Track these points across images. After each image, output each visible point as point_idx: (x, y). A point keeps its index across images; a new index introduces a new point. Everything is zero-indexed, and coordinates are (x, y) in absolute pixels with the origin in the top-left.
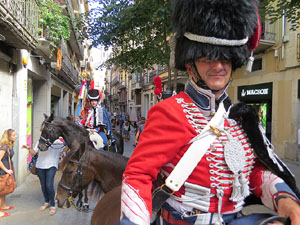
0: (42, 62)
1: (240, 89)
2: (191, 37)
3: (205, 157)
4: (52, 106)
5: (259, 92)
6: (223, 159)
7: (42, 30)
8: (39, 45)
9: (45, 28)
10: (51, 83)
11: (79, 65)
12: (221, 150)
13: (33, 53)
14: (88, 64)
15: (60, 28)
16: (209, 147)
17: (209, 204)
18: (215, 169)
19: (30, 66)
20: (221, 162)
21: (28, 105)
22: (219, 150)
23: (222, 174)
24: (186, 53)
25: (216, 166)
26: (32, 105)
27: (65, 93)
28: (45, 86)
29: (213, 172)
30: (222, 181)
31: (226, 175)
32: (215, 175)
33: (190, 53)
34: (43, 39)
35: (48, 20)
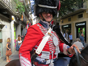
0: (18, 19)
1: (76, 24)
2: (40, 6)
3: (47, 42)
4: (21, 31)
5: (82, 24)
6: (53, 42)
7: (17, 10)
8: (17, 14)
9: (18, 9)
10: (20, 25)
11: (28, 19)
12: (52, 39)
13: (15, 17)
14: (31, 19)
15: (22, 9)
16: (48, 39)
17: (49, 57)
18: (51, 45)
19: (14, 20)
20: (52, 43)
21: (14, 31)
22: (51, 39)
23: (52, 47)
24: (39, 11)
25: (51, 44)
26: (16, 31)
27: (25, 27)
28: (19, 26)
29: (50, 46)
30: (53, 49)
31: (54, 47)
32: (51, 47)
33: (40, 11)
34: (18, 12)
35: (19, 7)
